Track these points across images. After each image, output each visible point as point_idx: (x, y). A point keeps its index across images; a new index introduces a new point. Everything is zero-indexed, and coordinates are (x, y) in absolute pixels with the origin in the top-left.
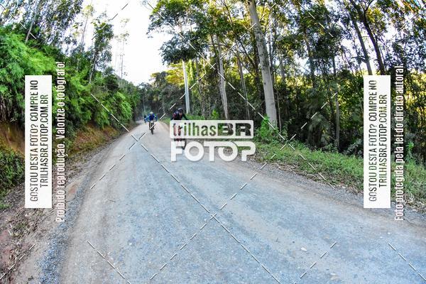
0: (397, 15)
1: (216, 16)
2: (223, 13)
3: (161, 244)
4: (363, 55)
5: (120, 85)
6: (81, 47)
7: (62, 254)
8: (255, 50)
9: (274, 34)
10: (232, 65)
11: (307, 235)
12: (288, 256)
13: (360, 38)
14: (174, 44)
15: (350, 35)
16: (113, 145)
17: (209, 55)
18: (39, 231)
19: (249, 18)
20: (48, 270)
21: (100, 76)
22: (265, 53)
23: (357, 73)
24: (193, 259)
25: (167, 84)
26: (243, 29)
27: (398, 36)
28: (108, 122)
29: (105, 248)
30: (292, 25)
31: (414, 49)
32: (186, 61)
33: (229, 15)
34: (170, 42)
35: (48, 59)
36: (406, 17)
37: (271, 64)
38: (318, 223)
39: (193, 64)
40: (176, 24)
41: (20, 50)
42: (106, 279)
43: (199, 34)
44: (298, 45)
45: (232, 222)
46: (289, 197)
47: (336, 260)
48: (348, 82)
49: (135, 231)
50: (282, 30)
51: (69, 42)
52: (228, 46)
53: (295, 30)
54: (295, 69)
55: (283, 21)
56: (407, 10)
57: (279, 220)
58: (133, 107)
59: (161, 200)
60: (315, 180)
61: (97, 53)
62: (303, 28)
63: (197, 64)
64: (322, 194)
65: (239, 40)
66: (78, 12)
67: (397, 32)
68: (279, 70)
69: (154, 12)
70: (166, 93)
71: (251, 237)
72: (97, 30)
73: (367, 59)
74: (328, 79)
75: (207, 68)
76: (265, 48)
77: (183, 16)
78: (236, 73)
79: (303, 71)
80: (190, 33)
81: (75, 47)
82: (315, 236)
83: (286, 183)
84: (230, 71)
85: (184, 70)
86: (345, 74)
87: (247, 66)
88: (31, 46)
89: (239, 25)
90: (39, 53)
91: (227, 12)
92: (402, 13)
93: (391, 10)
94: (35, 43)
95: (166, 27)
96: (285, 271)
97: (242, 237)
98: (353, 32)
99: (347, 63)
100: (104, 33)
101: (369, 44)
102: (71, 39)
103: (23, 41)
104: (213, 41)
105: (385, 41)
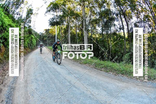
0: (137, 13)
1: (70, 10)
2: (73, 9)
3: (46, 90)
4: (122, 27)
5: (33, 33)
6: (21, 17)
7: (12, 93)
8: (82, 23)
9: (90, 18)
10: (73, 28)
11: (97, 88)
12: (91, 95)
13: (122, 21)
14: (53, 19)
15: (118, 20)
16: (29, 55)
17: (65, 24)
18: (4, 84)
19: (81, 11)
20: (8, 98)
21: (26, 28)
22: (86, 25)
23: (119, 34)
24: (57, 96)
25: (50, 34)
26: (79, 15)
27: (137, 20)
28: (27, 46)
29: (27, 91)
30: (97, 15)
31: (142, 25)
32: (57, 26)
33: (75, 10)
34: (52, 18)
35: (10, 20)
36: (141, 14)
37: (88, 29)
38: (102, 85)
39: (59, 27)
40: (55, 12)
41: (2, 15)
42: (28, 102)
43: (63, 16)
44: (98, 22)
45: (71, 84)
46: (91, 76)
47: (108, 97)
48: (115, 37)
49: (37, 85)
50: (93, 17)
51: (17, 14)
52: (73, 21)
53: (98, 17)
54: (96, 31)
55: (94, 13)
56: (142, 11)
57: (87, 83)
58: (37, 41)
59: (46, 75)
60: (101, 71)
61: (26, 20)
62: (101, 17)
63: (61, 27)
64: (103, 75)
65: (77, 20)
66: (22, 3)
67: (137, 19)
68: (90, 31)
69: (48, 7)
70: (49, 37)
71: (78, 89)
72: (28, 11)
73: (123, 29)
74: (108, 35)
75: (64, 29)
76: (86, 23)
77: (58, 9)
78: (75, 31)
79: (99, 32)
80: (60, 15)
81: (19, 16)
82: (101, 89)
83: (90, 71)
84: (72, 30)
85: (56, 29)
86: (115, 34)
87: (79, 29)
88: (5, 14)
89: (78, 14)
90: (7, 17)
91: (74, 9)
92: (140, 12)
93: (136, 11)
94: (7, 13)
95: (52, 12)
96: (90, 100)
97: (74, 89)
98: (119, 19)
99: (116, 30)
100: (30, 12)
101: (125, 23)
102: (19, 13)
103: (3, 11)
104: (67, 19)
105: (131, 22)
